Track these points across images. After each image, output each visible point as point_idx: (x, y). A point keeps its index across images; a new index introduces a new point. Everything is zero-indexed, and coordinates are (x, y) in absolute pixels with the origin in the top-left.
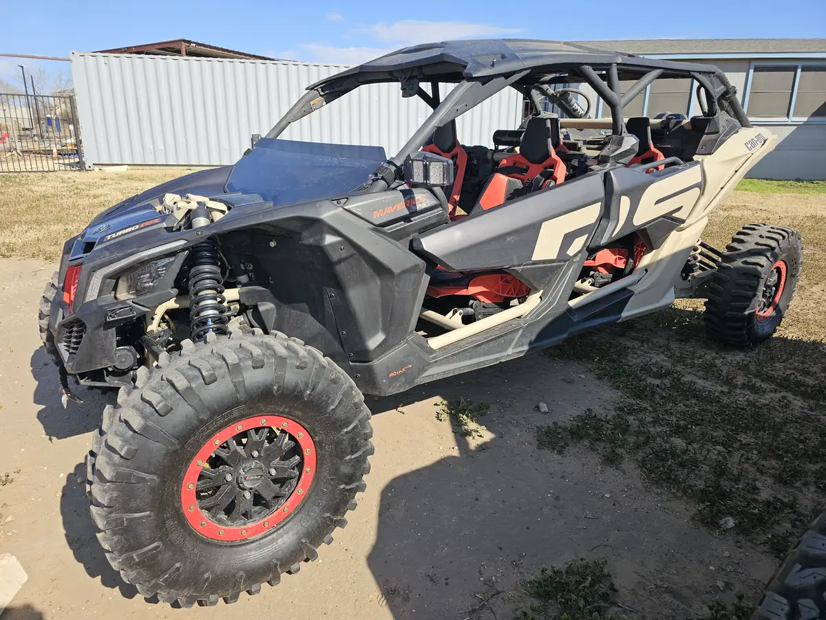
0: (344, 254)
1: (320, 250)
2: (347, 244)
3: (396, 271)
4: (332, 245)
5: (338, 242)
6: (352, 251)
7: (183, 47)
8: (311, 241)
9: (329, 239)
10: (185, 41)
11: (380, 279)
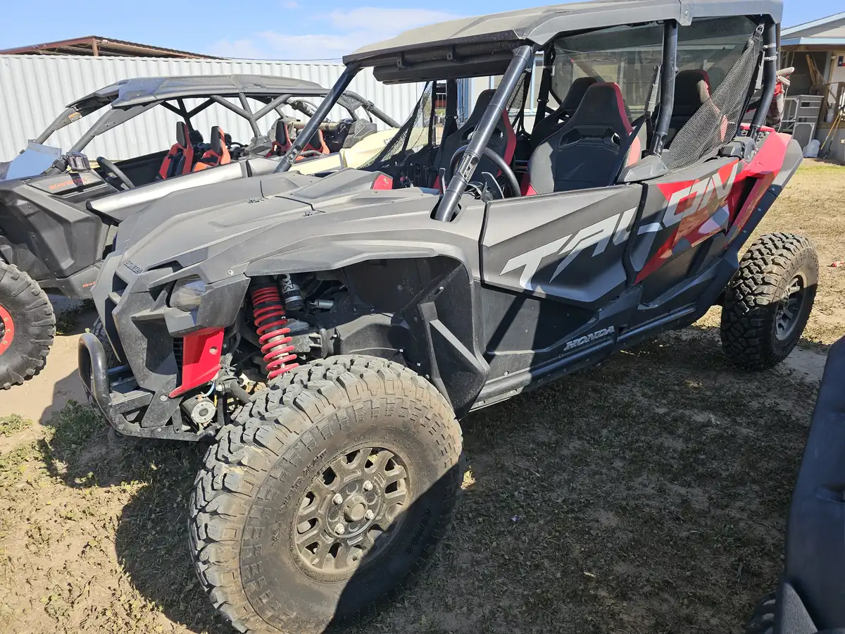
0: (31, 211)
1: (16, 208)
2: (31, 204)
3: (71, 220)
4: (22, 206)
5: (27, 204)
6: (37, 209)
7: (95, 44)
8: (10, 204)
9: (20, 203)
10: (96, 38)
11: (64, 227)
